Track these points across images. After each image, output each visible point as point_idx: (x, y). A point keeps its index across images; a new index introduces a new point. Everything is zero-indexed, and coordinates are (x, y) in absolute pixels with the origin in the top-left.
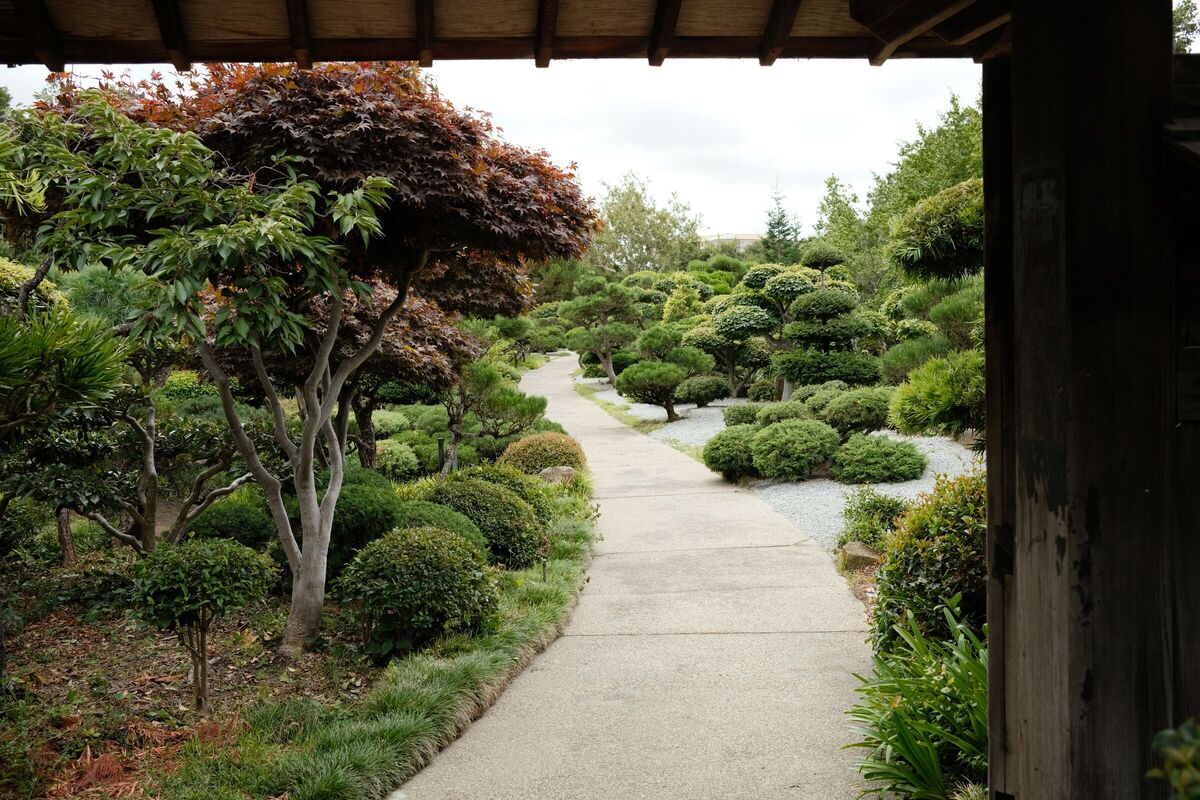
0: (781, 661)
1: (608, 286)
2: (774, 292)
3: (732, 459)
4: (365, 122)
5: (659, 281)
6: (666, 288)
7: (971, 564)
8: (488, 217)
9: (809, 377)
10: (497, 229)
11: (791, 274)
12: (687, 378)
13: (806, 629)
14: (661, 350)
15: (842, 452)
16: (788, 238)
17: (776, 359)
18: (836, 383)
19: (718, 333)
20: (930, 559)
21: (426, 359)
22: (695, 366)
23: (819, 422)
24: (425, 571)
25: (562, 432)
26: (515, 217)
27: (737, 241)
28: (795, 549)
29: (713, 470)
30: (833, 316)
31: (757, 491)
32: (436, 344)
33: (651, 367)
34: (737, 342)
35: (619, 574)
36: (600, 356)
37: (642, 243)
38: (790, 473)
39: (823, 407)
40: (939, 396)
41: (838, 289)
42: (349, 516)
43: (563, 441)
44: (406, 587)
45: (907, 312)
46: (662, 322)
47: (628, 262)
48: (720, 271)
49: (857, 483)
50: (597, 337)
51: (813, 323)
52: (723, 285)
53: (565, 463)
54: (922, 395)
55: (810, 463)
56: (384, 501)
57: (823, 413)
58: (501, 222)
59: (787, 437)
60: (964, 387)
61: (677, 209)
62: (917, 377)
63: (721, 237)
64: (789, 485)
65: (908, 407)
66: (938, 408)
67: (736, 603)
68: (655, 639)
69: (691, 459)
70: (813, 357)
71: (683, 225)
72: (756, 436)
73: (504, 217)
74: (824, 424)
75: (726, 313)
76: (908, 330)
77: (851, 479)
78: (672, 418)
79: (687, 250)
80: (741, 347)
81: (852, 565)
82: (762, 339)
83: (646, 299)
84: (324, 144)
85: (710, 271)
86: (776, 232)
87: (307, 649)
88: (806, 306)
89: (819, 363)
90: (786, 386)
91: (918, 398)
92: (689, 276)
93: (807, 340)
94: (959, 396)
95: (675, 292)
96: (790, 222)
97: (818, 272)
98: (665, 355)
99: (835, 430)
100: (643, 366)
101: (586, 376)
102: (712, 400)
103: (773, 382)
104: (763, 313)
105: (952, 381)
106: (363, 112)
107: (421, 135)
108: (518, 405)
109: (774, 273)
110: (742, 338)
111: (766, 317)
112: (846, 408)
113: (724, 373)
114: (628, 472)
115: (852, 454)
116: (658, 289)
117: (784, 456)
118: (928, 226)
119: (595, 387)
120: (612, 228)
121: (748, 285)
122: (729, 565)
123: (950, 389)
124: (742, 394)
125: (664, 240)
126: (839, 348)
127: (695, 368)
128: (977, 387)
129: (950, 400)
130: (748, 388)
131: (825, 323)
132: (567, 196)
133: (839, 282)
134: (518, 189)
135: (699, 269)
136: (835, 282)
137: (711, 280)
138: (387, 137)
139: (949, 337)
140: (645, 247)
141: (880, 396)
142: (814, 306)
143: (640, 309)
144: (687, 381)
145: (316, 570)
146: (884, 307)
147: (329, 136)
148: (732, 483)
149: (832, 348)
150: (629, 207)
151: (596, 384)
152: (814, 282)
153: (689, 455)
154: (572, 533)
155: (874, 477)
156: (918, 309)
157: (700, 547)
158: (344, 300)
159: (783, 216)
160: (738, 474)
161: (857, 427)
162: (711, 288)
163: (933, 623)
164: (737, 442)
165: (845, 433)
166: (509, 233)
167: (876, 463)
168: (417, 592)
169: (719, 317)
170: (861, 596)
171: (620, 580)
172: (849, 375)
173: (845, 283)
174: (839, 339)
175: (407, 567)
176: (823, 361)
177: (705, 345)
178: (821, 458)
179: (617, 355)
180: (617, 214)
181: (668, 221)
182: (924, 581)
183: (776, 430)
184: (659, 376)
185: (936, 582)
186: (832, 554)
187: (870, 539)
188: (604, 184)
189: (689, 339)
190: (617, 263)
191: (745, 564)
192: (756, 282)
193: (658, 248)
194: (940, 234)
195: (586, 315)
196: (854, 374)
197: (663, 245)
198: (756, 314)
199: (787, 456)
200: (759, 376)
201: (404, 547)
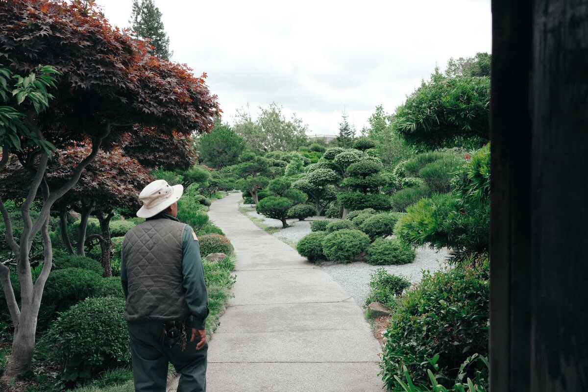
0: (326, 384)
1: (256, 158)
2: (339, 162)
3: (312, 250)
4: (45, 30)
5: (283, 156)
6: (287, 160)
7: (445, 333)
8: (141, 102)
9: (356, 206)
10: (147, 110)
11: (348, 153)
12: (293, 205)
13: (343, 359)
14: (281, 191)
15: (371, 247)
16: (350, 136)
17: (339, 196)
18: (370, 210)
19: (310, 183)
20: (418, 328)
21: (126, 193)
22: (298, 200)
23: (359, 231)
24: (100, 328)
25: (222, 234)
26: (160, 103)
27: (325, 138)
28: (342, 304)
29: (302, 255)
30: (369, 174)
31: (325, 268)
32: (133, 184)
33: (274, 199)
34: (321, 187)
35: (240, 319)
36: (251, 193)
37: (278, 138)
38: (343, 259)
39: (361, 223)
40: (426, 224)
41: (372, 161)
42: (64, 288)
43: (220, 239)
44: (87, 338)
45: (407, 173)
46: (284, 176)
47: (271, 147)
48: (315, 152)
49: (379, 265)
50: (250, 183)
51: (358, 178)
52: (315, 159)
53: (221, 251)
54: (415, 224)
55: (353, 253)
56: (88, 279)
57: (361, 226)
58: (150, 105)
59: (341, 239)
60: (444, 219)
61: (296, 121)
62: (412, 211)
63: (317, 136)
64: (342, 265)
65: (406, 232)
66: (425, 233)
67: (304, 340)
68: (252, 366)
69: (292, 249)
70: (358, 196)
71: (299, 129)
72: (326, 238)
73: (152, 103)
74: (362, 233)
75: (314, 172)
76: (407, 183)
77: (376, 263)
78: (285, 226)
79: (300, 142)
80: (323, 190)
81: (373, 316)
82: (333, 186)
83: (277, 165)
84: (17, 44)
85: (309, 152)
86: (343, 133)
87: (20, 378)
88: (355, 169)
89: (361, 199)
90: (345, 210)
91: (413, 225)
92: (300, 154)
93: (355, 187)
94: (441, 224)
95: (292, 162)
96: (351, 128)
97: (362, 152)
98: (282, 193)
99: (368, 235)
100: (270, 199)
101: (245, 203)
102: (306, 217)
103: (339, 208)
104: (333, 172)
105: (435, 214)
106: (45, 25)
107: (88, 43)
108: (192, 219)
109: (339, 152)
110: (323, 185)
111: (335, 174)
112: (373, 224)
113: (314, 203)
114: (257, 256)
115: (377, 249)
116: (283, 160)
117: (340, 249)
118: (421, 108)
119: (249, 209)
120: (263, 130)
121: (326, 158)
122: (304, 314)
123: (434, 220)
124: (323, 214)
125: (290, 137)
126: (372, 192)
127: (297, 200)
128: (453, 219)
129: (434, 228)
130: (326, 211)
131: (364, 178)
132: (198, 93)
133: (373, 157)
134: (163, 86)
135: (304, 150)
136: (371, 157)
137: (310, 156)
138: (61, 43)
139: (430, 186)
140: (279, 140)
141: (392, 217)
142: (359, 169)
143: (273, 170)
144: (294, 207)
145: (29, 327)
146: (395, 170)
147: (19, 39)
148: (312, 263)
149: (368, 191)
150: (272, 120)
151: (249, 207)
152: (360, 157)
153: (291, 246)
154: (216, 293)
155: (388, 262)
156: (413, 170)
157: (289, 302)
158: (77, 157)
159: (347, 126)
160: (315, 258)
161: (379, 234)
162: (310, 160)
163: (420, 373)
164: (315, 241)
165: (373, 237)
166: (155, 112)
167: (389, 254)
168: (94, 342)
169: (311, 174)
170: (377, 337)
171: (240, 323)
172: (377, 205)
173: (376, 158)
174: (372, 187)
175: (89, 325)
176: (363, 198)
177: (303, 189)
178: (359, 251)
179: (261, 193)
180: (266, 123)
181: (291, 127)
182: (415, 344)
183: (336, 235)
184: (278, 204)
185: (422, 345)
186: (362, 308)
187: (384, 300)
188: (261, 108)
189: (296, 185)
190: (266, 147)
191: (314, 313)
192: (330, 157)
193: (286, 141)
194: (429, 114)
195: (245, 172)
196: (380, 205)
197: (288, 139)
198: (330, 173)
199: (342, 249)
200: (332, 205)
201: (89, 311)
